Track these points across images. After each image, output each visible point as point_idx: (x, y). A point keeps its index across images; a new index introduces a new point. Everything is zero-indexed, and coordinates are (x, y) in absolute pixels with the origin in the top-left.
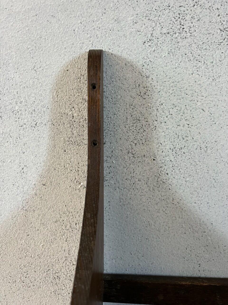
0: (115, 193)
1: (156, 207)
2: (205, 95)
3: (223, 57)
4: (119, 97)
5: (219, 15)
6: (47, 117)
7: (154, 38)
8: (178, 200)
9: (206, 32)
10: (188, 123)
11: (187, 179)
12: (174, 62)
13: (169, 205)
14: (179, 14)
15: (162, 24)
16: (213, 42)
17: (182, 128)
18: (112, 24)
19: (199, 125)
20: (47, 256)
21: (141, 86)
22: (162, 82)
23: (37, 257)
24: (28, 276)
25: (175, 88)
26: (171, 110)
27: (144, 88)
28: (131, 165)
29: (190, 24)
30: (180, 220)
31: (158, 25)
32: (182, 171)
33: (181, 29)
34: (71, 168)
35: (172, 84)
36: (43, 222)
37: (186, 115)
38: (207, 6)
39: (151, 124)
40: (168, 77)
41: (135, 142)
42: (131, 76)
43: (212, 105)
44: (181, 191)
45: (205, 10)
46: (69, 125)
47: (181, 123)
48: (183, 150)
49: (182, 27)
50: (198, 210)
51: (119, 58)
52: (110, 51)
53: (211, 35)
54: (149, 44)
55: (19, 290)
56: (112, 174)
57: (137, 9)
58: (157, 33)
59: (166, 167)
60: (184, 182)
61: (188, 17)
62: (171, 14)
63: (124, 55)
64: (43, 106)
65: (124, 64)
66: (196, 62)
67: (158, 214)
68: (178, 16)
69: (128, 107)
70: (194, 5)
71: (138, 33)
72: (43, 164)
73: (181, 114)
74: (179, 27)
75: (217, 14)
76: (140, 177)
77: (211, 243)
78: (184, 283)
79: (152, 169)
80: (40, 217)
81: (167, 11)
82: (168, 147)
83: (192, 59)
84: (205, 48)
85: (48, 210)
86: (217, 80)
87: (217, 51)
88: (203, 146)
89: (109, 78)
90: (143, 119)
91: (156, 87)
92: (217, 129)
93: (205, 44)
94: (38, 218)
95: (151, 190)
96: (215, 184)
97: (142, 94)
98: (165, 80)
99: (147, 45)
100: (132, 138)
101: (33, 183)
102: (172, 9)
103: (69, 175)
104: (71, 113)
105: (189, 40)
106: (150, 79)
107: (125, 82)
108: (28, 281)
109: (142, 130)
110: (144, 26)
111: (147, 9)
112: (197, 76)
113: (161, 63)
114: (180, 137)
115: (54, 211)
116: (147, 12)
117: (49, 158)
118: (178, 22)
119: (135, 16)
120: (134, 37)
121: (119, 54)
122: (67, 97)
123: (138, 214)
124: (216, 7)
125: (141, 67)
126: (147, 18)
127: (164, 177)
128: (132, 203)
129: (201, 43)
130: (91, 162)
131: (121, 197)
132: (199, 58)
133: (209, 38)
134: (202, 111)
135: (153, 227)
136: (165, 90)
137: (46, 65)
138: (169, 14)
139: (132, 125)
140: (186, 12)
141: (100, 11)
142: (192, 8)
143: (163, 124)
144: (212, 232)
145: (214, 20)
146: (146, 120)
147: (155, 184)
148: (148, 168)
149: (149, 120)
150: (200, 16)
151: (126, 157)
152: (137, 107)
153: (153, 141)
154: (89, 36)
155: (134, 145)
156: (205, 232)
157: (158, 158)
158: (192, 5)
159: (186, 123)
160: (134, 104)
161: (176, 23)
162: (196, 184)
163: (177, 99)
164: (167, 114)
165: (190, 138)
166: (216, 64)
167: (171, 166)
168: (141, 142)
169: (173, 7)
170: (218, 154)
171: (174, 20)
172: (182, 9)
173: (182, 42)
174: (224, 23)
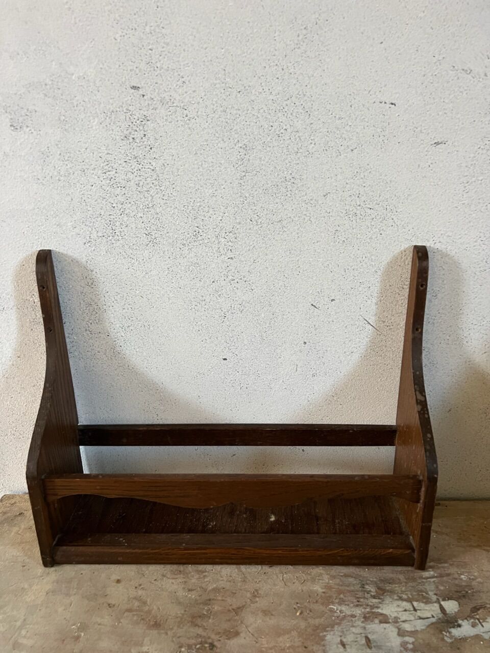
0: (80, 362)
1: (116, 373)
2: (141, 285)
3: (151, 256)
4: (71, 286)
5: (143, 223)
6: (12, 303)
7: (92, 240)
8: (133, 366)
9: (134, 236)
10: (131, 307)
11: (137, 350)
12: (112, 259)
13: (126, 370)
14: (110, 221)
15: (97, 229)
16: (141, 243)
17: (127, 311)
18: (55, 228)
19: (140, 308)
20: (31, 413)
21: (88, 278)
22: (105, 275)
23: (22, 415)
24: (17, 430)
25: (116, 280)
26: (116, 297)
27: (91, 279)
28: (90, 341)
29: (121, 229)
30: (136, 381)
31: (94, 230)
32: (133, 344)
33: (114, 233)
34: (40, 344)
35: (113, 277)
36: (22, 386)
37: (128, 301)
38: (132, 214)
39: (101, 308)
40: (109, 271)
41: (91, 322)
42: (78, 270)
43: (148, 293)
44: (134, 359)
45: (130, 218)
46: (32, 309)
47: (125, 307)
48: (131, 328)
49: (114, 232)
50: (150, 373)
51: (66, 255)
52: (57, 250)
53: (139, 238)
54: (89, 244)
55: (11, 441)
56: (75, 348)
57: (74, 216)
58: (94, 235)
59: (119, 341)
60: (135, 352)
61: (118, 224)
62: (103, 221)
63: (70, 253)
64: (7, 294)
65: (70, 260)
66: (130, 259)
67: (118, 378)
68: (109, 223)
69: (80, 294)
70: (121, 214)
71: (79, 236)
72: (15, 340)
73: (125, 300)
74: (111, 231)
75: (141, 222)
76: (99, 349)
77: (164, 398)
78: (141, 429)
79: (107, 342)
80: (20, 383)
81: (100, 219)
82: (118, 326)
83: (126, 256)
84: (135, 248)
85: (26, 377)
86: (150, 274)
87: (146, 251)
88: (146, 324)
89: (60, 271)
90: (94, 303)
91: (100, 279)
92: (155, 311)
93: (135, 246)
94: (18, 384)
95: (110, 359)
96: (161, 353)
97: (90, 284)
98: (107, 273)
99: (87, 246)
100: (87, 319)
101: (10, 356)
102: (104, 217)
103: (39, 348)
104: (32, 299)
105: (121, 242)
106: (94, 273)
107: (73, 275)
108: (18, 434)
109: (95, 312)
110: (82, 231)
111: (82, 216)
112: (133, 270)
113: (101, 260)
114: (127, 318)
115: (30, 378)
116: (83, 219)
117: (19, 336)
118: (110, 227)
119: (74, 222)
120: (75, 239)
121: (65, 252)
122: (27, 287)
123: (102, 378)
124: (140, 216)
125: (85, 263)
126: (84, 224)
127: (118, 349)
128: (95, 370)
129: (132, 244)
130: (48, 344)
131: (86, 365)
132: (132, 256)
133: (138, 241)
134: (141, 297)
135: (116, 388)
136: (108, 281)
137: (4, 261)
138: (102, 221)
139: (85, 308)
140: (116, 219)
141: (43, 217)
142: (120, 217)
143: (111, 308)
144: (163, 389)
145: (139, 227)
146: (96, 304)
147: (112, 354)
148: (104, 342)
149: (99, 304)
150: (128, 223)
151: (84, 333)
152: (87, 294)
153: (105, 321)
154: (37, 237)
155: (90, 324)
156: (158, 390)
157: (111, 333)
158: (119, 214)
159: (129, 306)
160: (84, 292)
161: (108, 228)
162: (145, 354)
163: (119, 288)
164: (113, 300)
165: (134, 318)
166: (146, 261)
167: (123, 340)
168: (95, 322)
169: (104, 215)
170: (159, 331)
171: (107, 226)
172: (112, 217)
173: (116, 243)
174: (148, 229)
